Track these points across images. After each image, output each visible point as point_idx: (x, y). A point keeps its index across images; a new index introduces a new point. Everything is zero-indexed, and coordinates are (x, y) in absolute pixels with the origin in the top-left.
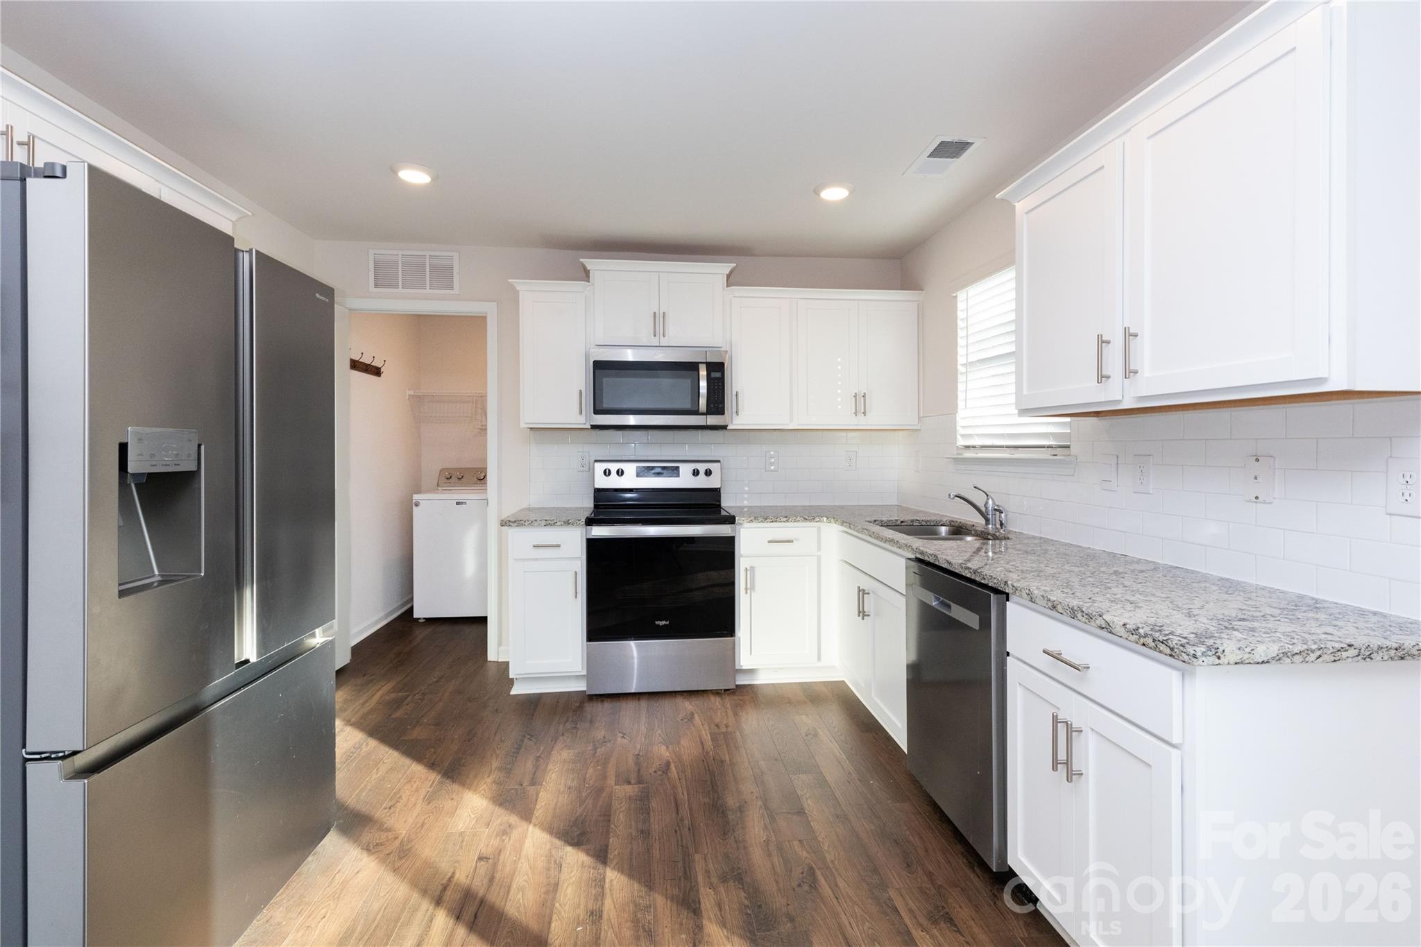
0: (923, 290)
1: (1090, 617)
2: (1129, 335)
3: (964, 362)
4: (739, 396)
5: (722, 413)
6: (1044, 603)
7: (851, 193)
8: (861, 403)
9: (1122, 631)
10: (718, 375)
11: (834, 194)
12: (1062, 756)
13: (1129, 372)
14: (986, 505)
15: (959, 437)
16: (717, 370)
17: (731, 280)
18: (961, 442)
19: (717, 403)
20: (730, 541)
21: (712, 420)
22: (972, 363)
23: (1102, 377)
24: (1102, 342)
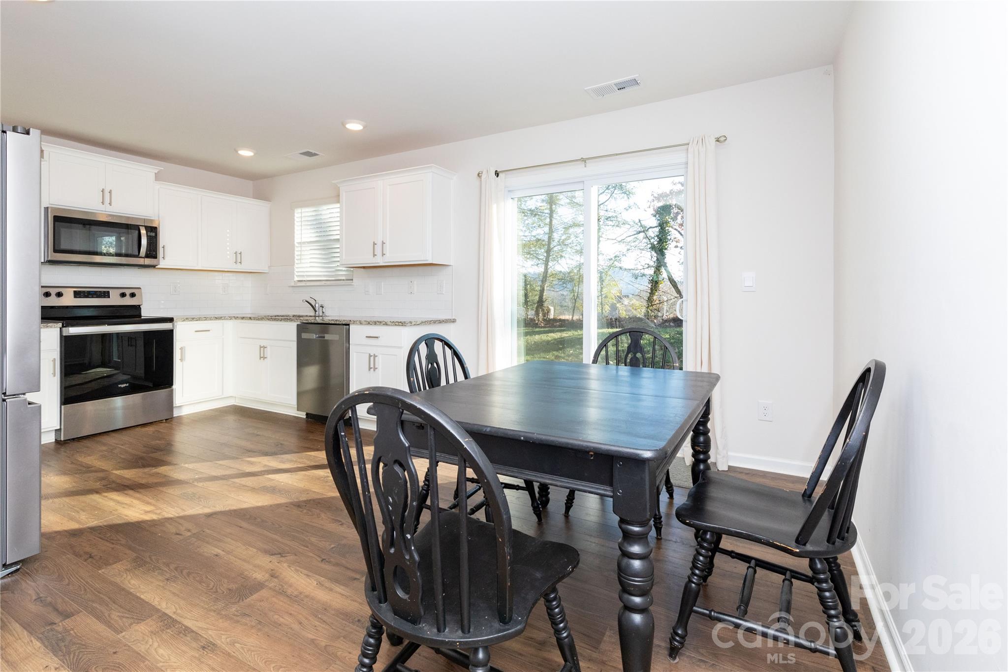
0: (270, 201)
1: (380, 322)
2: (383, 243)
3: (299, 241)
4: (166, 248)
5: (155, 257)
6: (365, 323)
7: (255, 154)
8: (238, 256)
9: (390, 324)
10: (153, 234)
11: (246, 153)
12: (372, 366)
13: (383, 254)
14: (315, 305)
15: (295, 276)
16: (153, 231)
17: (158, 177)
18: (296, 279)
19: (152, 252)
20: (170, 333)
21: (148, 261)
22: (304, 243)
23: (374, 255)
24: (375, 244)
